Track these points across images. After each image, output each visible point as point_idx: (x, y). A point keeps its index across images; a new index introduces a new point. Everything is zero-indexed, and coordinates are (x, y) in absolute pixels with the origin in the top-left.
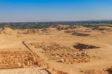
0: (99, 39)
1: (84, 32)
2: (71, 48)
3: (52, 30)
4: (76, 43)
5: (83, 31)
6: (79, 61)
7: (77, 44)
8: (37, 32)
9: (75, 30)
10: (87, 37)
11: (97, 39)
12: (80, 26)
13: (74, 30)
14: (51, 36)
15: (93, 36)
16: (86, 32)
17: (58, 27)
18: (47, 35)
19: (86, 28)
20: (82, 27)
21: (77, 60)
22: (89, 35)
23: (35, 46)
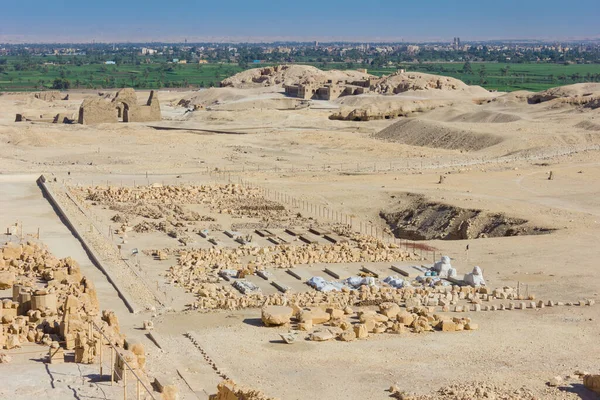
0: (556, 170)
1: (464, 118)
2: (356, 228)
3: (251, 99)
4: (401, 195)
5: (461, 110)
6: (390, 325)
7: (406, 204)
8: (146, 111)
9: (407, 102)
10: (480, 154)
11: (547, 170)
12: (443, 79)
13: (395, 107)
14: (238, 140)
15: (523, 147)
16: (482, 117)
17: (289, 83)
18: (208, 137)
19: (481, 92)
20: (454, 81)
21: (384, 318)
22: (498, 141)
23: (114, 213)
